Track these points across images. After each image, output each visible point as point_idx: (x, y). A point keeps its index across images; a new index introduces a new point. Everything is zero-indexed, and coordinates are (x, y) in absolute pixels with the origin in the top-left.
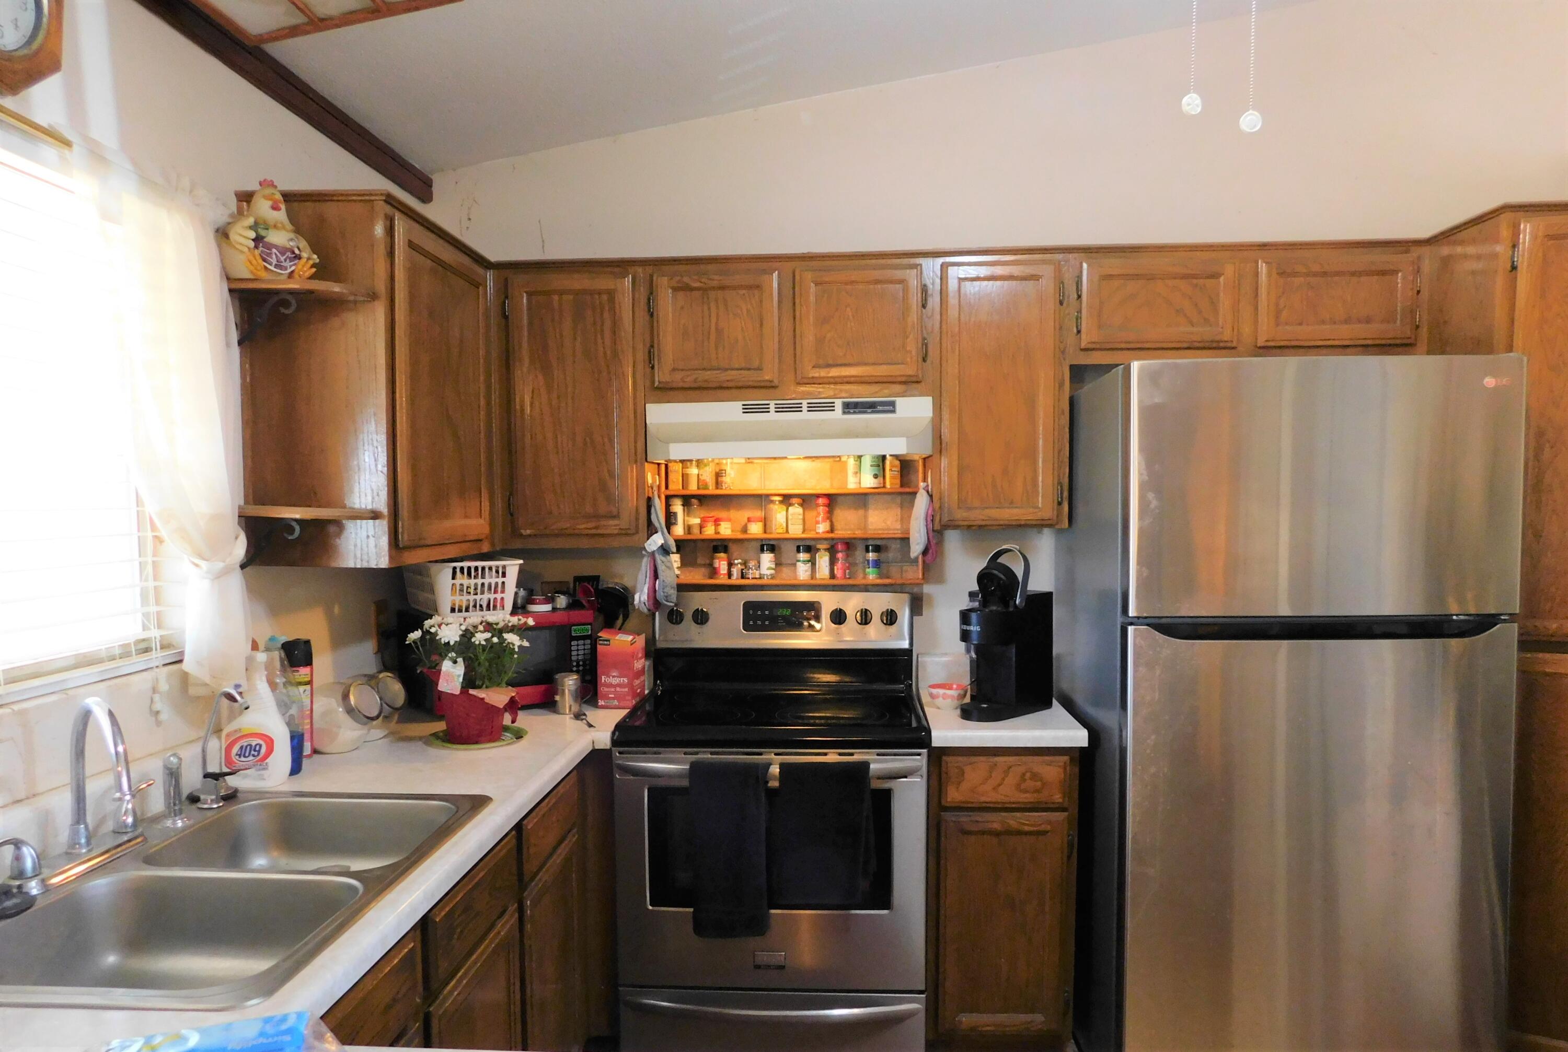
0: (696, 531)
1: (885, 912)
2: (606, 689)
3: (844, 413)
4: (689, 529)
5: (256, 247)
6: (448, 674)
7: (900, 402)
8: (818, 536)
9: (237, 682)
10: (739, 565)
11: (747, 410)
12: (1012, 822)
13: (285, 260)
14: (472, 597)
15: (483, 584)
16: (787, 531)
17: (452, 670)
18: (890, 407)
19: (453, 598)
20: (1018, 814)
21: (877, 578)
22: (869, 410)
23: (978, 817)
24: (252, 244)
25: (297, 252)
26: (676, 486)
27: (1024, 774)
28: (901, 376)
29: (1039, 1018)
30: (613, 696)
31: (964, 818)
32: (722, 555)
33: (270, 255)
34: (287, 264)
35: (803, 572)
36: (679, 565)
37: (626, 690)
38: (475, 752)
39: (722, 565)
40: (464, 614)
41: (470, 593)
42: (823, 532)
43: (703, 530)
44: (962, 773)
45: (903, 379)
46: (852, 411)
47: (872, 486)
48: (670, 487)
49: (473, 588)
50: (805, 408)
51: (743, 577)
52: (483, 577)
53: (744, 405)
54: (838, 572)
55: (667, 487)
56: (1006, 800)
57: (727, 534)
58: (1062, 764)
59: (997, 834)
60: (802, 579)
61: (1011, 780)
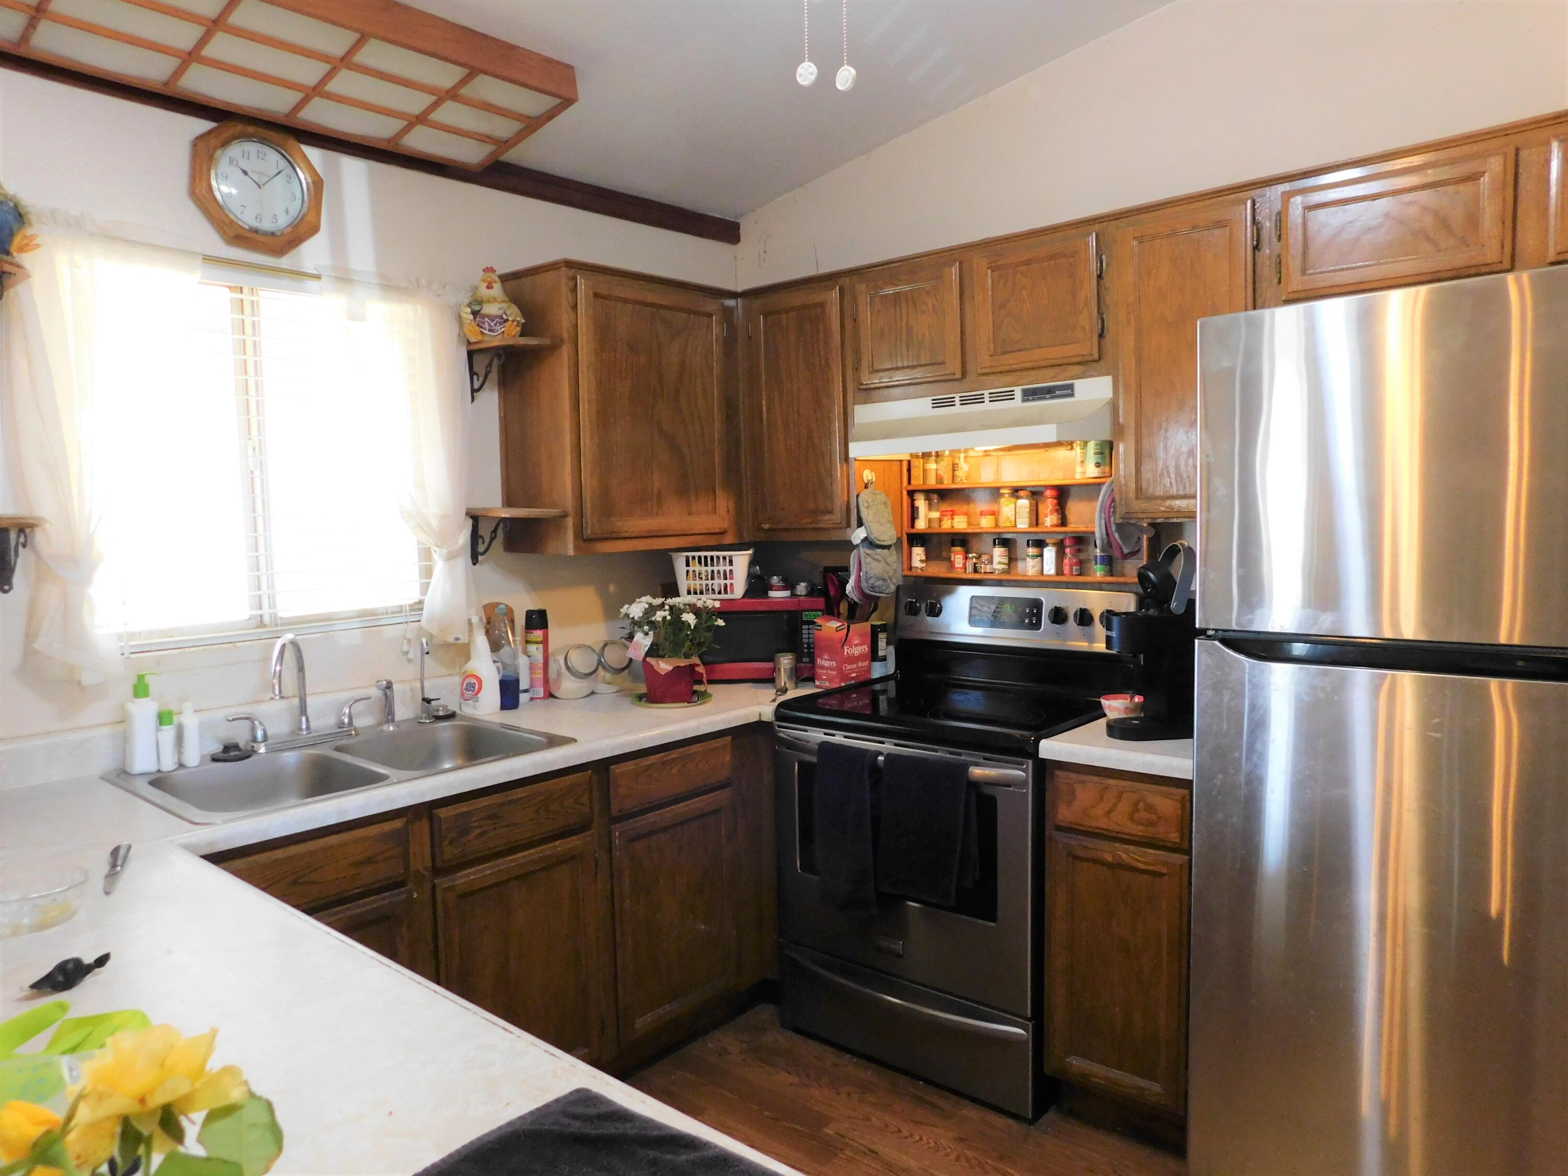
0: (935, 525)
1: (993, 924)
2: (821, 671)
3: (1024, 401)
4: (930, 521)
5: (475, 318)
6: (638, 643)
7: (1079, 384)
8: (1046, 530)
9: (458, 636)
10: (974, 560)
11: (937, 404)
12: (1124, 856)
13: (495, 325)
14: (704, 582)
15: (713, 571)
16: (1015, 526)
17: (642, 641)
18: (1068, 391)
19: (688, 582)
20: (1132, 848)
21: (1105, 576)
22: (1048, 396)
23: (1089, 842)
24: (471, 317)
25: (505, 317)
26: (917, 482)
27: (1136, 804)
28: (1074, 356)
29: (1157, 1088)
30: (824, 677)
31: (1074, 841)
32: (958, 549)
33: (483, 323)
34: (498, 327)
35: (1028, 567)
36: (924, 558)
37: (835, 673)
38: (653, 710)
39: (958, 559)
40: (699, 596)
41: (702, 578)
42: (1052, 526)
43: (942, 523)
44: (1073, 792)
45: (1078, 359)
46: (1031, 398)
47: (1096, 475)
48: (913, 482)
49: (703, 574)
50: (987, 399)
51: (976, 570)
52: (712, 565)
53: (933, 400)
54: (1066, 569)
55: (909, 483)
56: (1118, 829)
57: (960, 527)
58: (1179, 798)
59: (1110, 866)
60: (1030, 574)
61: (1124, 807)
